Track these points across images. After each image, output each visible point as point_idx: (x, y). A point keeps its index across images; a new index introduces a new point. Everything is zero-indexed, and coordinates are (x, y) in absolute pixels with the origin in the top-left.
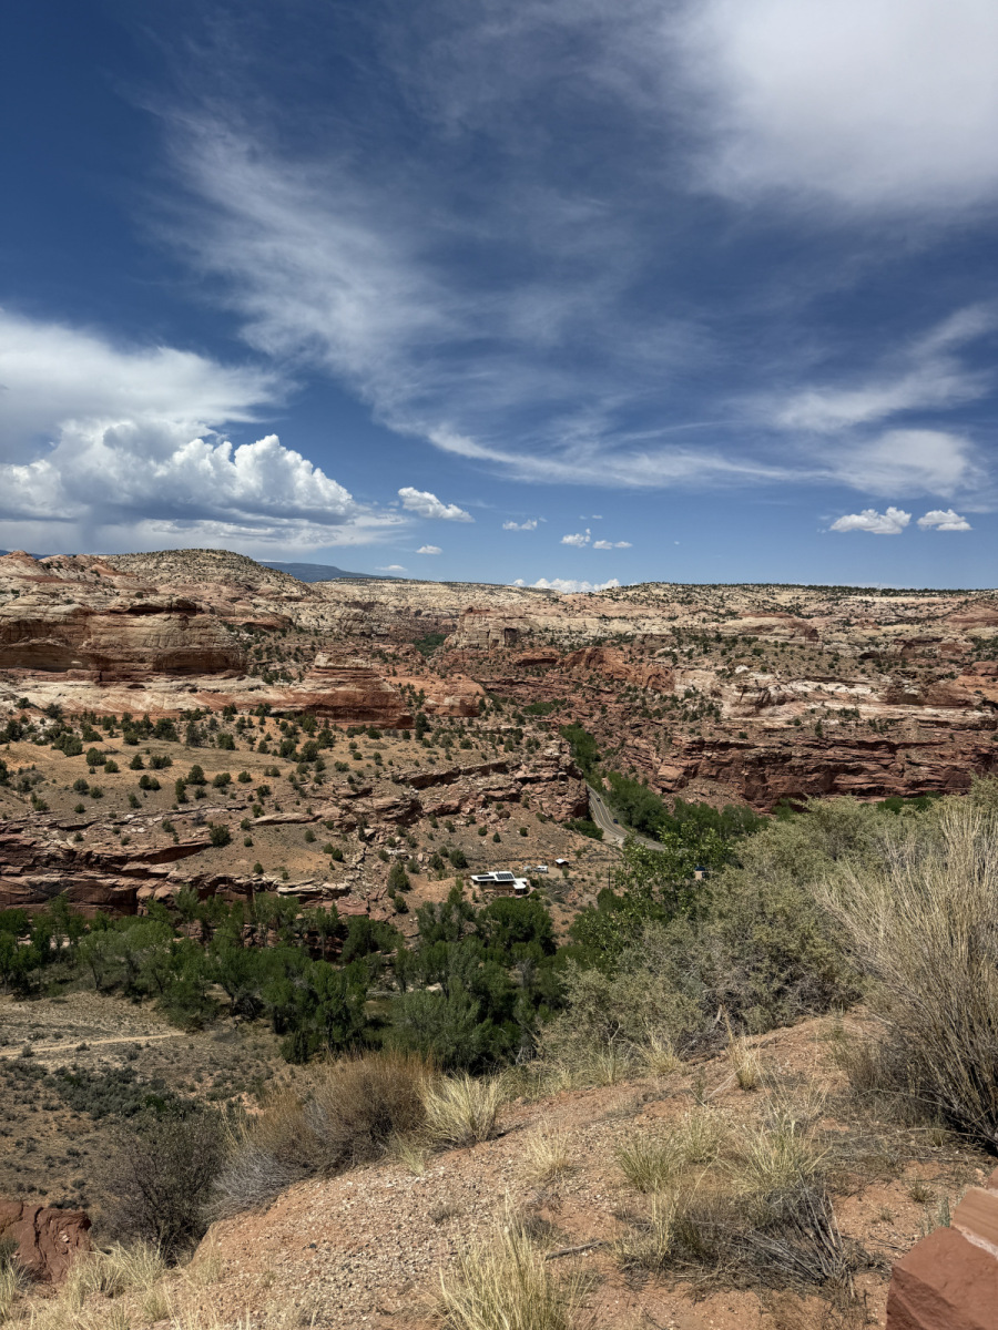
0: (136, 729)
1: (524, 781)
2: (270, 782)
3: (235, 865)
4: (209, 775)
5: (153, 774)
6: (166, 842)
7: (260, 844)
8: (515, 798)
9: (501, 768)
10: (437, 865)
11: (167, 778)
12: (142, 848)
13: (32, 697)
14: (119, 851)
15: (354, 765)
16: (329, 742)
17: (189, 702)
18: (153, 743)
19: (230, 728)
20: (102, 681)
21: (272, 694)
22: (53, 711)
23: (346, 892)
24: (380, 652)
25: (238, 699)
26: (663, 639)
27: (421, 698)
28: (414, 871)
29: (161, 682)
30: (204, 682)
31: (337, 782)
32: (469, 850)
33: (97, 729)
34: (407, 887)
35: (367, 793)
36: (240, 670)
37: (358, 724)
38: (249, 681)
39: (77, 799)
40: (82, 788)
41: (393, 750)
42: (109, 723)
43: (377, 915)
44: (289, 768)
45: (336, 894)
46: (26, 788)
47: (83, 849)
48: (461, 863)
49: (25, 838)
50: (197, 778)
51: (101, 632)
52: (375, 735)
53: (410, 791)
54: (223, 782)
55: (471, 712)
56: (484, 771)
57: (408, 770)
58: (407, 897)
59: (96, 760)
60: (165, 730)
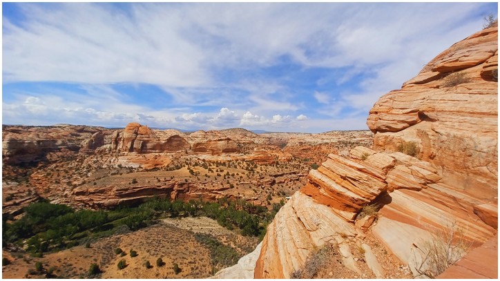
0: (218, 164)
1: (300, 176)
2: (242, 175)
3: (234, 192)
4: (230, 174)
5: (219, 173)
6: (221, 187)
7: (240, 188)
8: (298, 180)
9: (294, 173)
10: (279, 194)
11: (222, 174)
12: (216, 188)
13: (200, 158)
14: (212, 188)
15: (261, 172)
16: (256, 167)
17: (229, 159)
18: (221, 167)
19: (236, 164)
20: (213, 154)
21: (245, 157)
22: (204, 160)
23: (257, 199)
24: (270, 148)
25: (238, 158)
26: (336, 143)
27: (278, 158)
28: (273, 195)
29: (224, 154)
30: (232, 154)
31: (257, 176)
32: (286, 191)
33: (212, 164)
34: (271, 199)
35: (263, 178)
36: (239, 152)
37: (263, 163)
38: (241, 154)
39: (205, 178)
40: (206, 175)
41: (270, 169)
42: (213, 163)
43: (263, 205)
44: (247, 172)
45: (255, 200)
46: (196, 175)
47: (205, 188)
48: (284, 194)
49: (195, 185)
50: (228, 174)
51: (212, 145)
52: (266, 166)
53: (273, 178)
54: (233, 175)
55: (289, 161)
56: (290, 174)
57: (273, 173)
58: (271, 202)
59: (210, 170)
60: (224, 164)
